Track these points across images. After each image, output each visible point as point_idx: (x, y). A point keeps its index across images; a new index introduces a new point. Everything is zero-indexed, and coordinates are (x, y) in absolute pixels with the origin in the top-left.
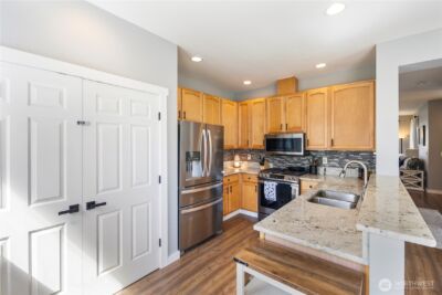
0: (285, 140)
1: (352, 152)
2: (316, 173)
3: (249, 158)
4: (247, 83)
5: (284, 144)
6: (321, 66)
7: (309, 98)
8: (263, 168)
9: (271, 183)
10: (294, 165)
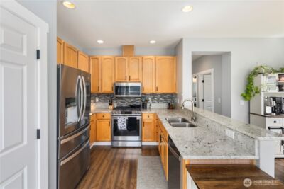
0: (127, 87)
1: (164, 94)
2: (146, 108)
3: (97, 100)
4: (100, 42)
5: (127, 90)
6: (153, 42)
7: (144, 61)
8: (111, 107)
9: (122, 118)
10: (131, 104)
